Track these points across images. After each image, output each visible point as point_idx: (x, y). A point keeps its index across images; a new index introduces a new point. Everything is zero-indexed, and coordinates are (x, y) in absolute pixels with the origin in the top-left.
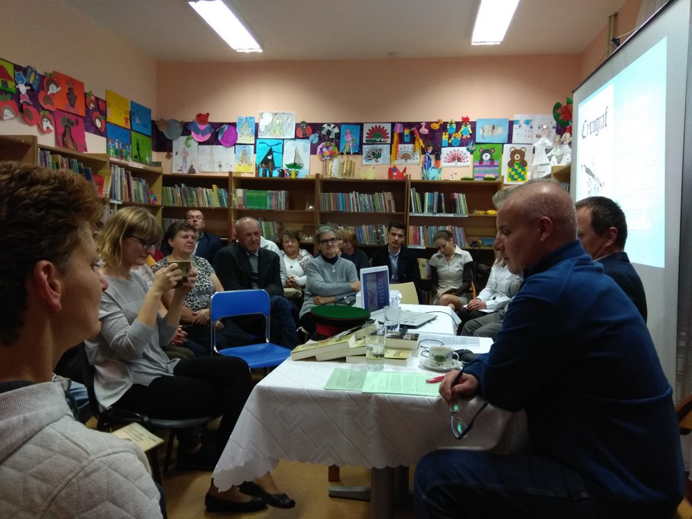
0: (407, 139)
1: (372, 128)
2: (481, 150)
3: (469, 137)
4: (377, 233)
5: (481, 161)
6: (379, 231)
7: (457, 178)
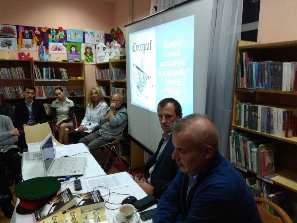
0: (27, 36)
1: (4, 27)
2: (70, 46)
3: (63, 38)
4: (16, 91)
5: (71, 51)
6: (17, 90)
7: (59, 60)
